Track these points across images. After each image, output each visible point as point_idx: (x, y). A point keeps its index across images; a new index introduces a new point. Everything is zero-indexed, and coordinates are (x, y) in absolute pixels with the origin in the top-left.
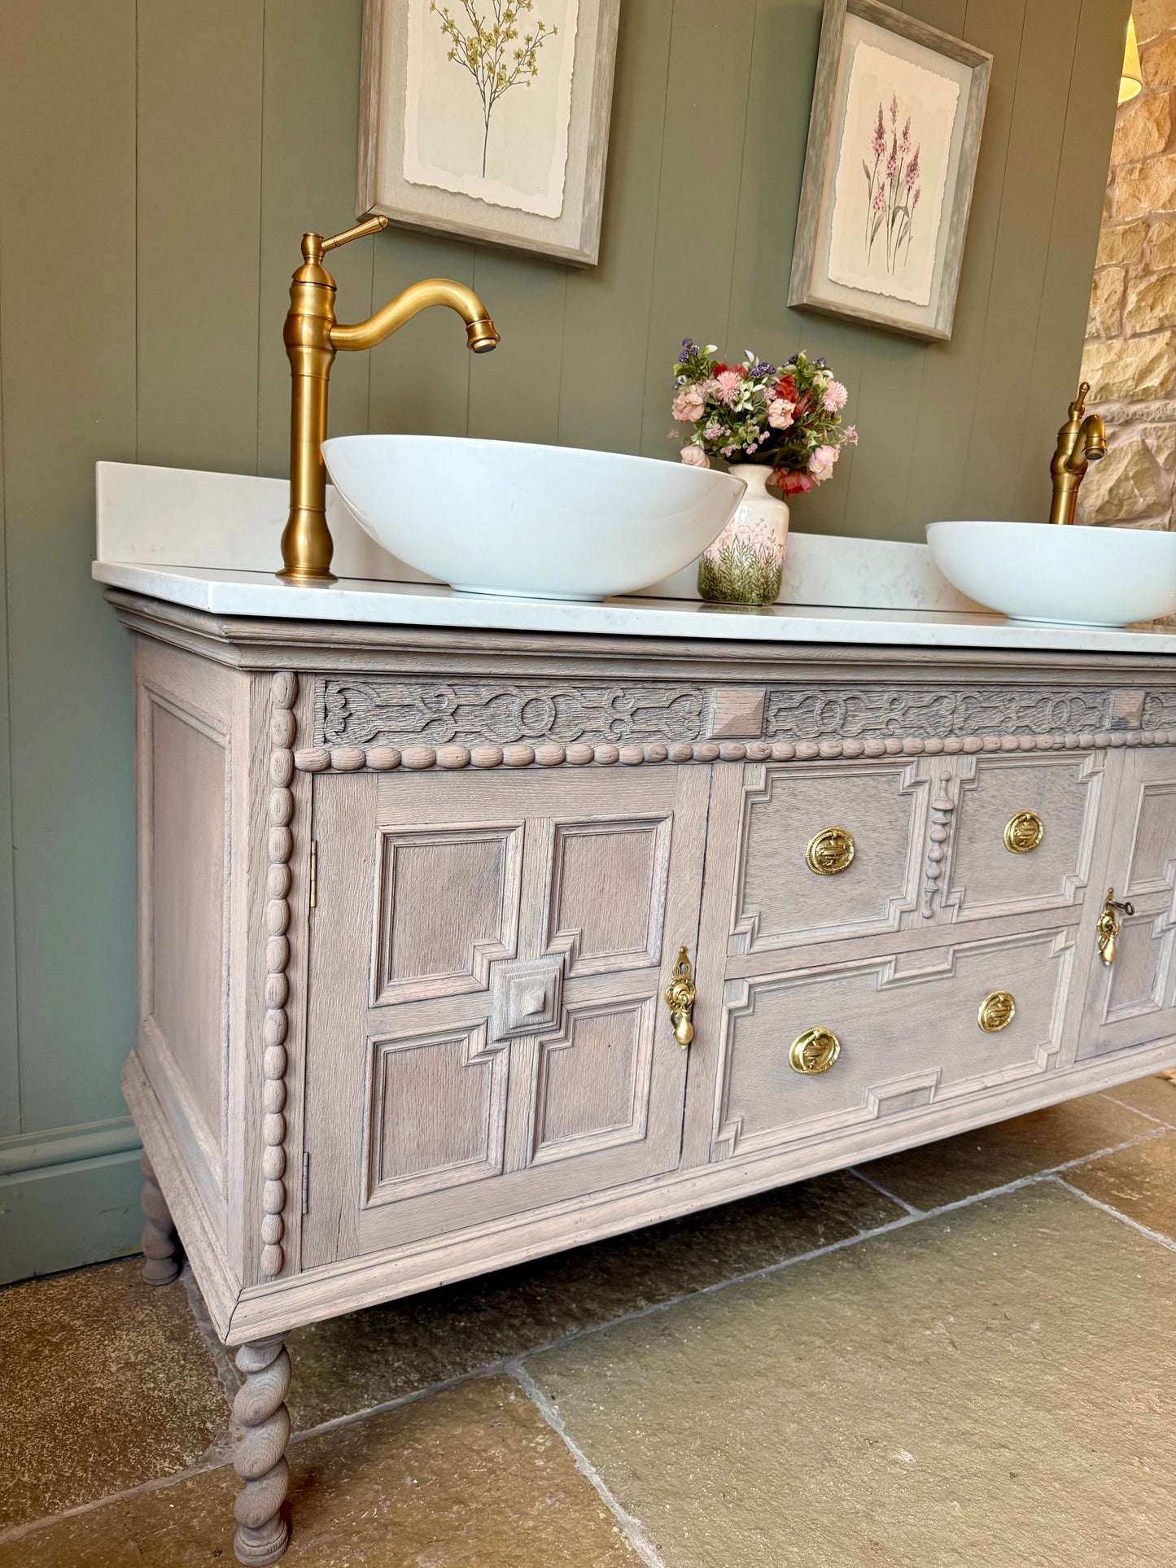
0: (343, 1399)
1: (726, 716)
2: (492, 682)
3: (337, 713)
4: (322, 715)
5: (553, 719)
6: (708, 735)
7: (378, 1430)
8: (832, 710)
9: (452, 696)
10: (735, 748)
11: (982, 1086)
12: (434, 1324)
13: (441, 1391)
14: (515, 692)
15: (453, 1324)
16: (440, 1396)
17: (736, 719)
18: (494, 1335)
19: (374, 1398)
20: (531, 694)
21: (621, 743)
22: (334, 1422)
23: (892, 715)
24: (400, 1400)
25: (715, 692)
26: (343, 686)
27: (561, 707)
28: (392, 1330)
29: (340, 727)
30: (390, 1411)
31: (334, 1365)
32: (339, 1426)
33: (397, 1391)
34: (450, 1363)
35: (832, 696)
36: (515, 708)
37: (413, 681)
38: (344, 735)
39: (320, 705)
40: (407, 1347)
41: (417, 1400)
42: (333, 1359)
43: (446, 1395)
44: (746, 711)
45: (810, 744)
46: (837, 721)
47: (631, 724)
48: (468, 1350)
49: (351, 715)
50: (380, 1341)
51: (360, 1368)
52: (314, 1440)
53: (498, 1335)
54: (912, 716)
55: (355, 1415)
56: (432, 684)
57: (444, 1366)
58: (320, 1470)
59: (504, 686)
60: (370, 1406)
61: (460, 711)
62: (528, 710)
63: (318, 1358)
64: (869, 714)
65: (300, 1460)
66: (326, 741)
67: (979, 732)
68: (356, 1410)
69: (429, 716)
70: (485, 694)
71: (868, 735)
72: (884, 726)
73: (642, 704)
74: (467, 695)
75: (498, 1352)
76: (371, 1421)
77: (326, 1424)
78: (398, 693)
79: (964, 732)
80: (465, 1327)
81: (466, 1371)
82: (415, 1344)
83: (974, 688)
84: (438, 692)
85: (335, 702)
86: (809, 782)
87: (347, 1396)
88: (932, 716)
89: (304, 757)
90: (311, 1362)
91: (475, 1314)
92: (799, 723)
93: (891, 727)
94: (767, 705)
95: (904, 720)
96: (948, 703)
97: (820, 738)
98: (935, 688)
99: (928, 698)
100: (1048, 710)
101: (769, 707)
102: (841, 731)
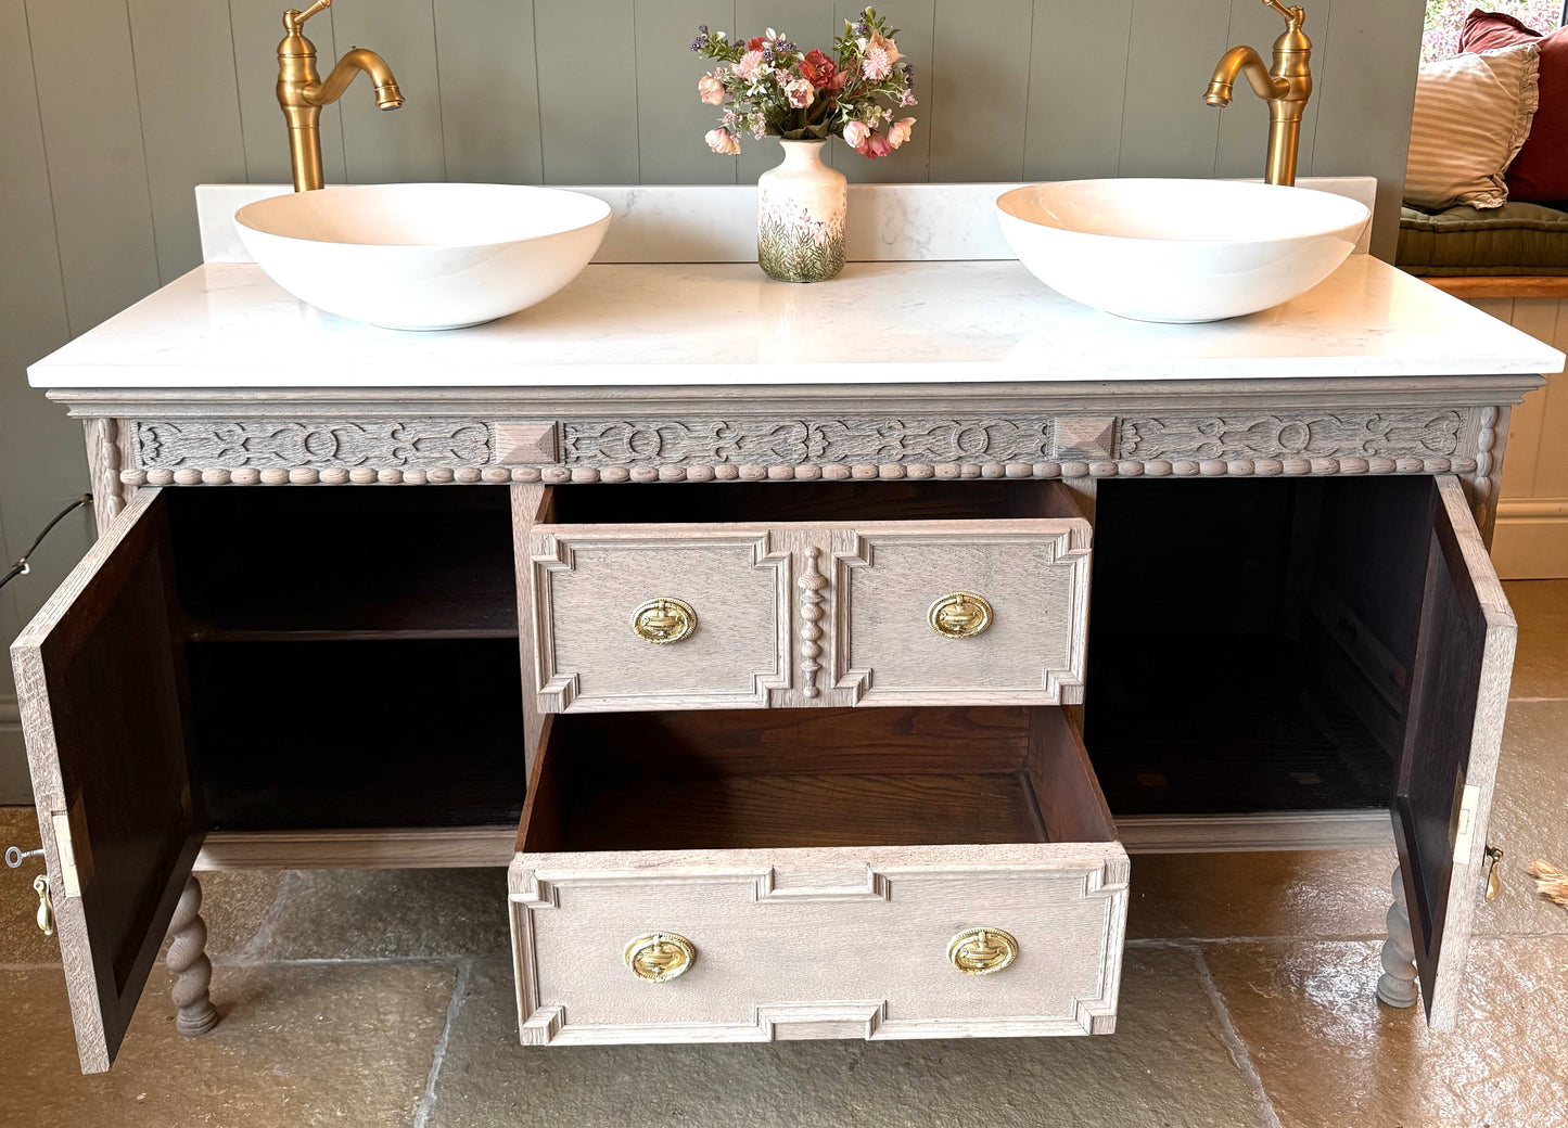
0: (331, 948)
1: (510, 447)
2: (273, 421)
3: (150, 446)
4: (138, 446)
5: (335, 448)
6: (498, 462)
7: (332, 975)
8: (646, 438)
9: (240, 431)
10: (525, 473)
12: (443, 913)
13: (398, 963)
14: (296, 427)
15: (456, 917)
16: (394, 966)
17: (519, 449)
18: (479, 934)
19: (350, 954)
20: (311, 429)
21: (405, 466)
22: (311, 960)
23: (721, 443)
24: (367, 961)
25: (497, 426)
26: (151, 426)
27: (343, 438)
28: (410, 909)
29: (153, 455)
30: (351, 965)
31: (347, 922)
32: (310, 965)
33: (368, 953)
34: (426, 946)
35: (639, 427)
36: (300, 439)
37: (206, 421)
38: (158, 459)
39: (136, 439)
40: (408, 923)
41: (376, 965)
42: (350, 917)
43: (398, 967)
44: (527, 443)
45: (615, 470)
46: (652, 449)
47: (414, 451)
48: (447, 939)
49: (161, 445)
50: (394, 914)
51: (362, 929)
52: (285, 968)
53: (481, 936)
54: (748, 445)
55: (329, 961)
56: (222, 423)
57: (420, 946)
58: (272, 989)
59: (285, 423)
60: (343, 958)
61: (252, 442)
62: (311, 440)
63: (342, 913)
64: (694, 442)
65: (266, 979)
66: (144, 464)
67: (847, 459)
68: (332, 957)
69: (223, 446)
70: (271, 430)
71: (694, 462)
72: (712, 453)
73: (421, 436)
74: (253, 431)
75: (467, 949)
76: (333, 967)
77: (304, 961)
78: (193, 430)
79: (825, 460)
80: (463, 922)
81: (431, 954)
82: (416, 923)
83: (830, 418)
84: (228, 429)
85: (147, 437)
87: (335, 947)
88: (779, 444)
89: (127, 476)
90: (335, 916)
91: (480, 914)
92: (605, 450)
93: (724, 455)
94: (561, 434)
95: (740, 448)
96: (798, 431)
97: (633, 464)
98: (775, 419)
99: (768, 428)
100: (953, 439)
101: (566, 437)
102: (658, 458)
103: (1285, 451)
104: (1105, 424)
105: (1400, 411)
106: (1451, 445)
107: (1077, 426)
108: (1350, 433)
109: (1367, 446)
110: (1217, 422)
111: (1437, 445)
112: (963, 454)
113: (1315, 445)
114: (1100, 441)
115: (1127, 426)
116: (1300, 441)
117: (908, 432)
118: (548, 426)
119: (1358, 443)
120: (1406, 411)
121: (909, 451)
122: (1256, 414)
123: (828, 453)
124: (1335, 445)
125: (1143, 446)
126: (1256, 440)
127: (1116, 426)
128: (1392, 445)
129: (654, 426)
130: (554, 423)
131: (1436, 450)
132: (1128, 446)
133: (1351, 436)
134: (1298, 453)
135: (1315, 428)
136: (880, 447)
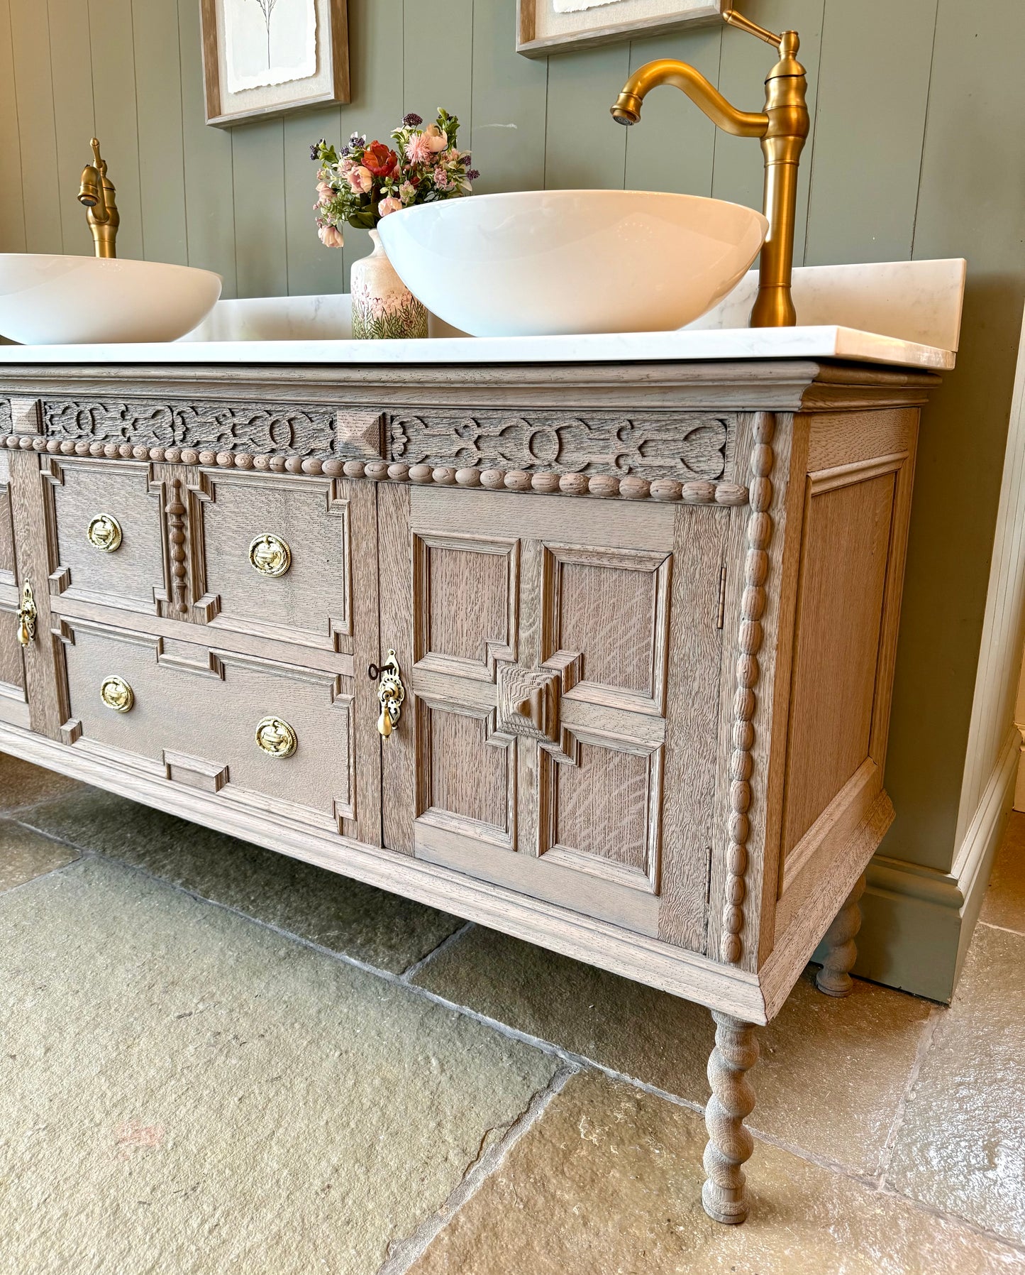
6: (15, 431)
8: (84, 418)
10: (27, 442)
11: (266, 808)
23: (125, 425)
25: (12, 401)
35: (81, 407)
45: (68, 443)
46: (89, 427)
54: (141, 427)
67: (196, 445)
71: (111, 441)
72: (120, 433)
79: (185, 444)
83: (185, 403)
86: (86, 474)
88: (157, 428)
92: (67, 427)
93: (128, 435)
94: (43, 411)
95: (135, 429)
96: (168, 417)
97: (79, 440)
98: (153, 403)
99: (151, 412)
100: (267, 429)
101: (46, 413)
102: (92, 435)
103: (537, 462)
104: (371, 418)
105: (655, 417)
106: (716, 465)
107: (350, 419)
108: (601, 443)
109: (622, 461)
110: (472, 424)
111: (704, 466)
112: (275, 446)
113: (566, 457)
114: (368, 434)
115: (396, 424)
116: (549, 452)
117: (236, 420)
118: (31, 402)
119: (611, 458)
120: (661, 417)
121: (238, 441)
122: (507, 414)
123: (188, 438)
124: (586, 459)
125: (411, 447)
126: (509, 447)
127: (383, 421)
128: (647, 461)
129: (90, 406)
130: (37, 400)
131: (703, 472)
132: (397, 447)
133: (604, 447)
134: (550, 465)
135: (566, 435)
136: (218, 435)
